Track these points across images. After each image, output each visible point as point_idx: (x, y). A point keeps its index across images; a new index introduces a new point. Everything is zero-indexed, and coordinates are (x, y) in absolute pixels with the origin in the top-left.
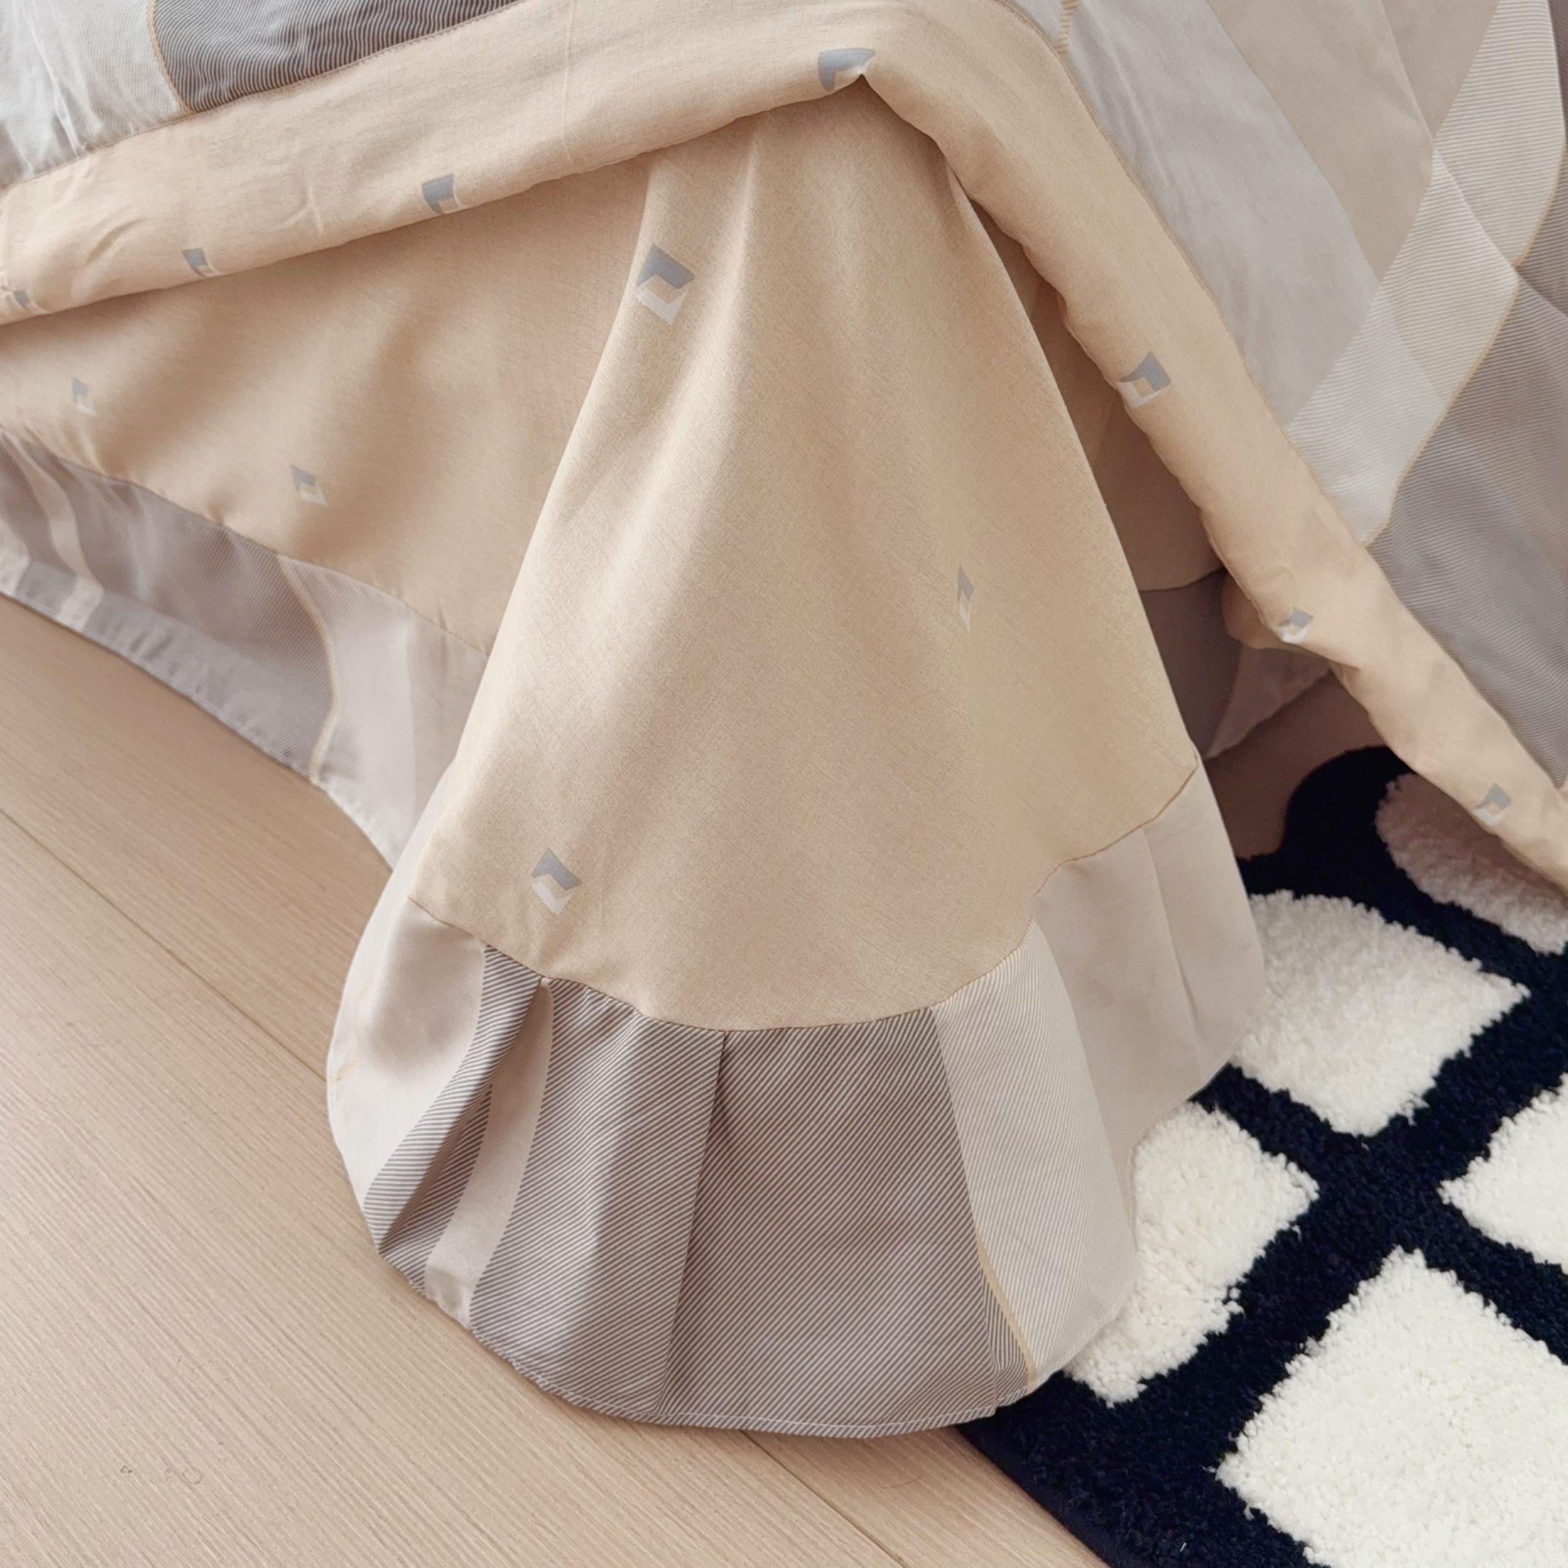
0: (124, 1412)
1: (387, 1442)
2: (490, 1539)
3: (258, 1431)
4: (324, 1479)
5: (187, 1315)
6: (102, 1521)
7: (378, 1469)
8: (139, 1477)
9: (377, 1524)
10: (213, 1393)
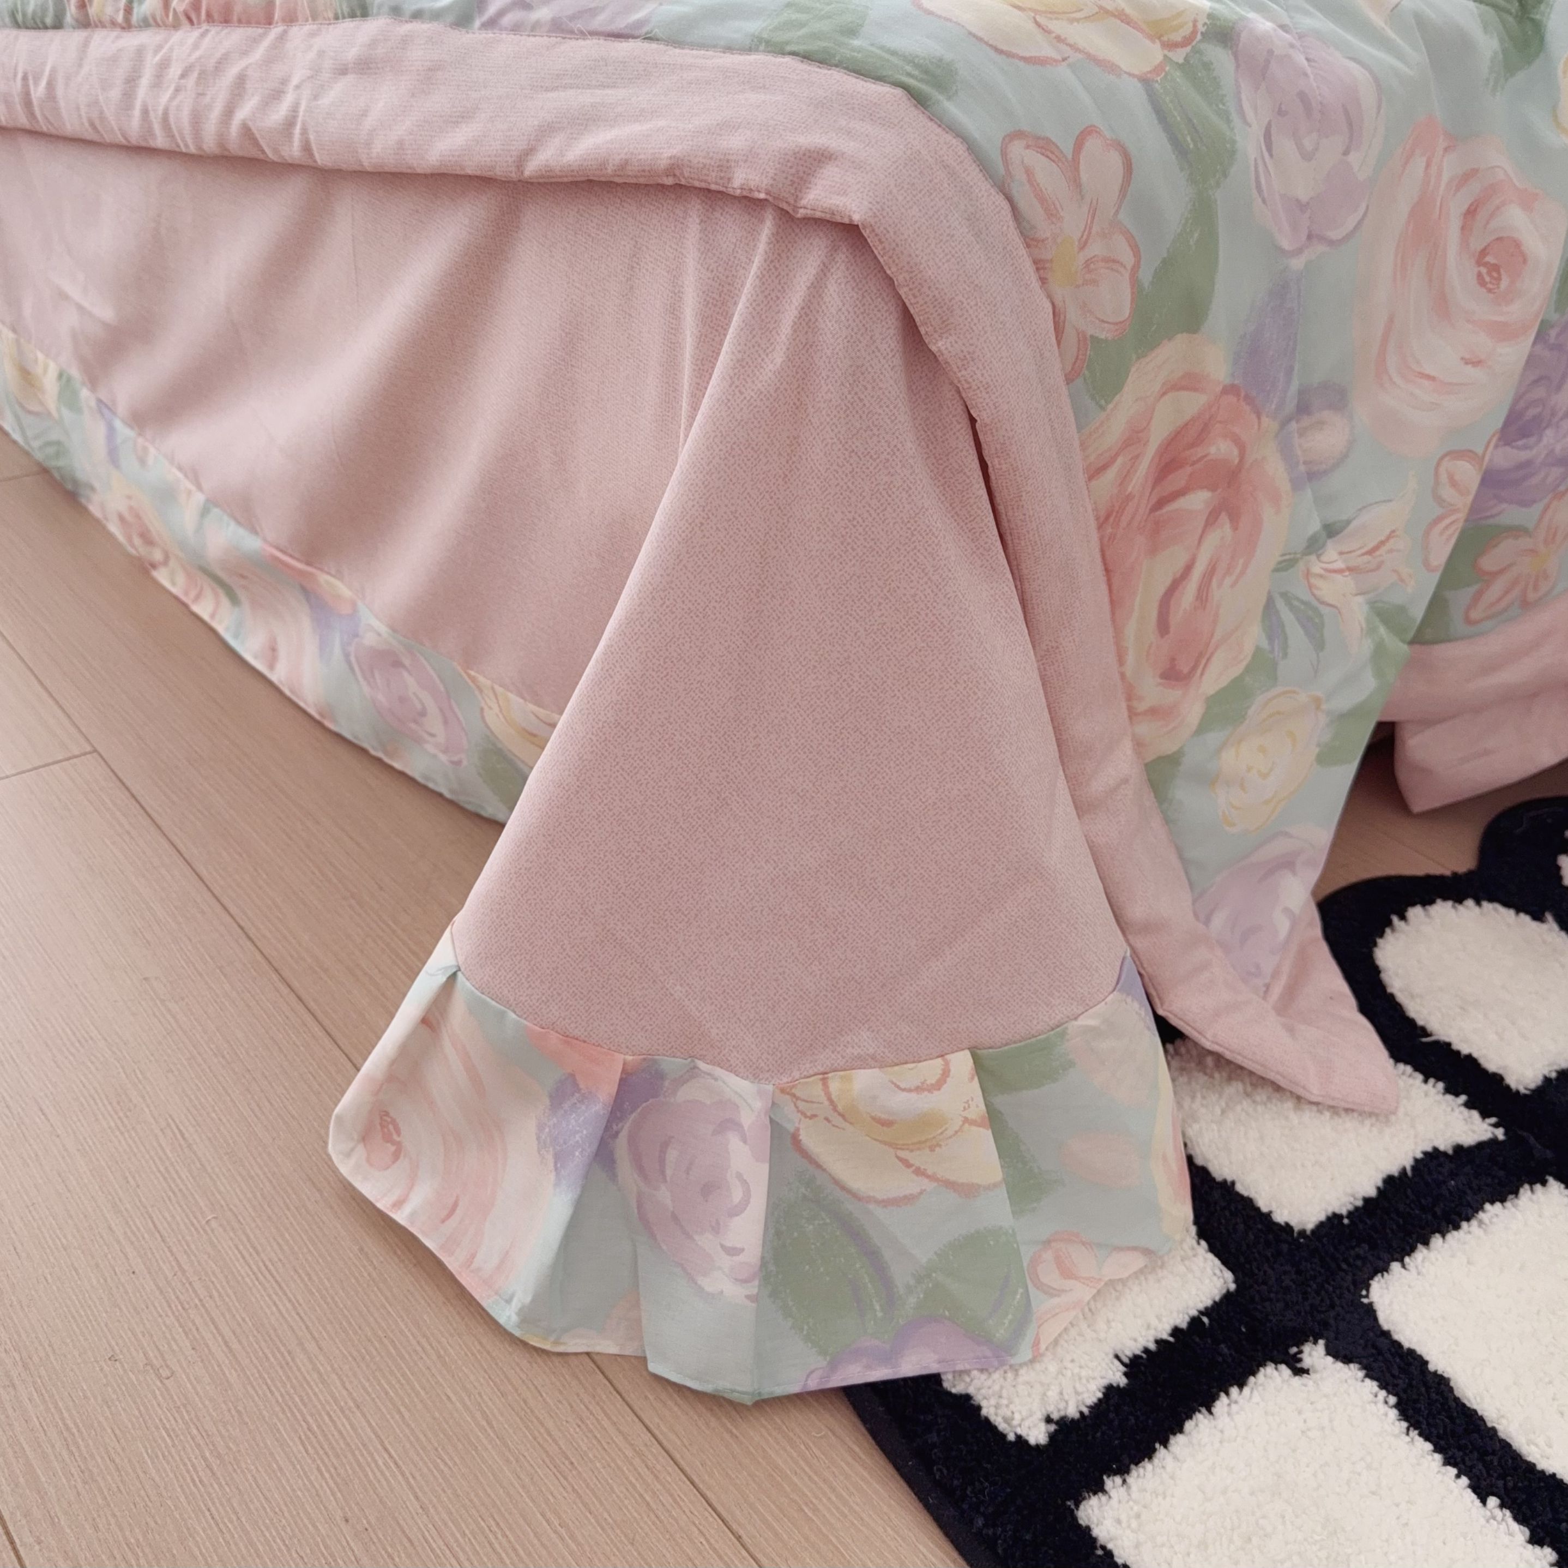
0: (120, 1309)
1: (329, 1369)
2: (396, 1463)
3: (226, 1343)
4: (271, 1391)
5: (189, 1238)
6: (85, 1397)
7: (317, 1390)
8: (123, 1366)
9: (305, 1435)
10: (196, 1306)
